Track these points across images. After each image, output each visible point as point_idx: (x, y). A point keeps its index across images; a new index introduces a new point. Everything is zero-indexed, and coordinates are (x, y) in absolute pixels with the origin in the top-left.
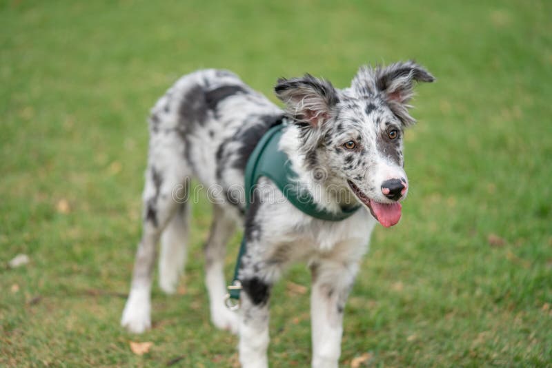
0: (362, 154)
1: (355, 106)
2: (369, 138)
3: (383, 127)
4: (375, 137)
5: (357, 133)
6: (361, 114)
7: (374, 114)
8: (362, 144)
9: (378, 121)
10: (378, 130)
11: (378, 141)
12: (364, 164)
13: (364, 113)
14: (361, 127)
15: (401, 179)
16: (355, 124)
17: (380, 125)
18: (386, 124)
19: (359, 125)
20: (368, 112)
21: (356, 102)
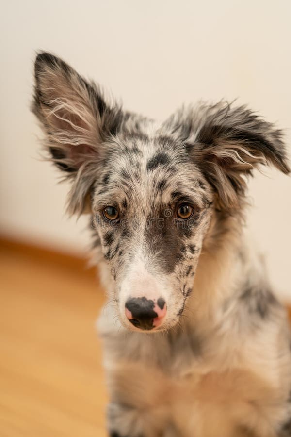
1: (136, 150)
2: (138, 211)
3: (167, 198)
4: (148, 210)
5: (123, 196)
6: (138, 165)
7: (160, 173)
8: (128, 216)
9: (162, 185)
10: (157, 200)
13: (144, 167)
14: (131, 189)
15: (156, 302)
16: (124, 180)
17: (162, 194)
18: (174, 194)
19: (130, 183)
20: (152, 165)
21: (140, 144)
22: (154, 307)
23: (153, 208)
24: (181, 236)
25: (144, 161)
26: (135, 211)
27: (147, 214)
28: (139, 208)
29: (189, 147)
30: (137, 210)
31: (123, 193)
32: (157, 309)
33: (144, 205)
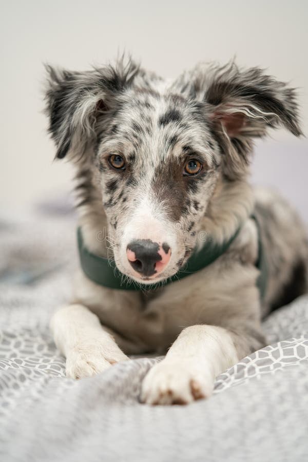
0: (128, 184)
1: (147, 105)
2: (147, 162)
3: (178, 151)
4: (158, 163)
5: (131, 148)
6: (150, 120)
7: (172, 129)
10: (168, 154)
11: (159, 172)
12: (125, 200)
13: (155, 122)
14: (141, 141)
15: (161, 245)
16: (135, 132)
17: (173, 149)
18: (185, 148)
19: (140, 136)
20: (163, 121)
21: (151, 99)
22: (159, 249)
23: (163, 161)
24: (187, 190)
25: (156, 116)
26: (143, 162)
27: (155, 166)
28: (149, 160)
29: (199, 106)
30: (145, 162)
31: (132, 145)
32: (161, 252)
33: (154, 158)
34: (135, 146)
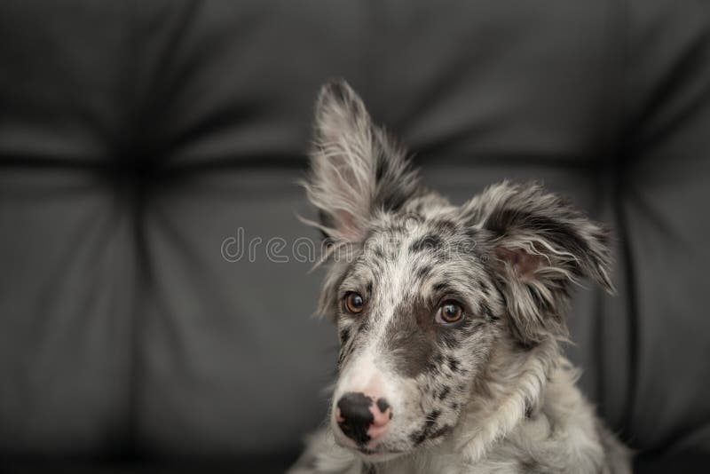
2: (386, 298)
3: (427, 290)
4: (399, 300)
5: (370, 276)
7: (425, 258)
8: (371, 303)
9: (424, 272)
10: (414, 290)
11: (400, 312)
13: (405, 248)
14: (382, 270)
15: (375, 400)
16: (376, 258)
17: (421, 284)
18: (437, 287)
19: (382, 263)
20: (416, 247)
22: (371, 405)
23: (406, 298)
25: (407, 242)
26: (381, 298)
27: (396, 304)
28: (388, 295)
29: (471, 234)
30: (384, 298)
31: (371, 272)
32: (374, 409)
33: (395, 294)
34: (375, 274)
